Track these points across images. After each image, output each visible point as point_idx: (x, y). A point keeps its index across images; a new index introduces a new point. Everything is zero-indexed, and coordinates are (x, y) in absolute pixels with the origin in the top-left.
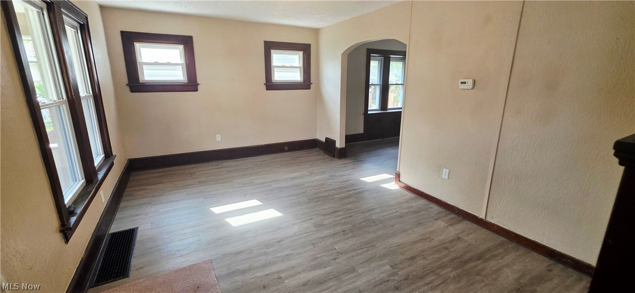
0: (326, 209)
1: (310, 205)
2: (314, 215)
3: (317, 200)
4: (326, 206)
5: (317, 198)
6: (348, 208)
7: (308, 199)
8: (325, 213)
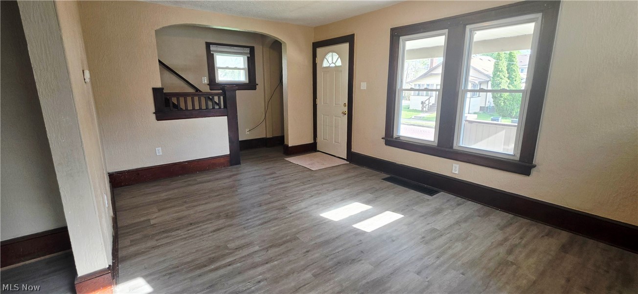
0: (274, 226)
1: (294, 230)
2: (287, 218)
3: (284, 239)
4: (274, 230)
5: (285, 242)
6: (246, 230)
7: (298, 238)
8: (275, 221)
